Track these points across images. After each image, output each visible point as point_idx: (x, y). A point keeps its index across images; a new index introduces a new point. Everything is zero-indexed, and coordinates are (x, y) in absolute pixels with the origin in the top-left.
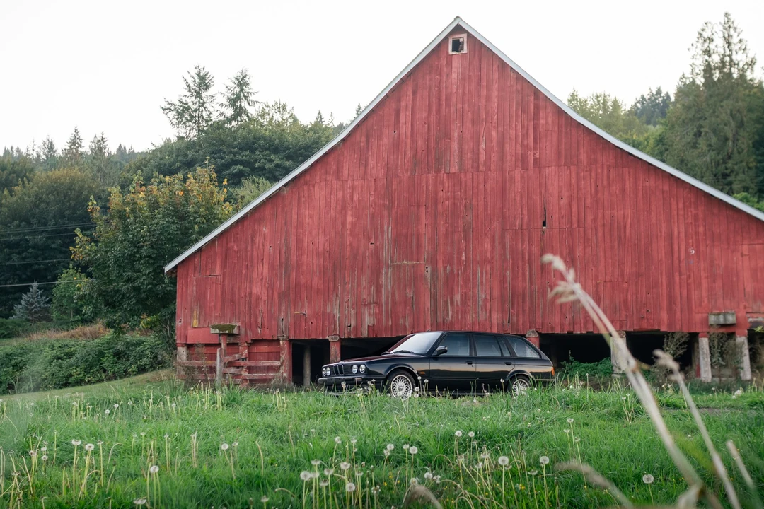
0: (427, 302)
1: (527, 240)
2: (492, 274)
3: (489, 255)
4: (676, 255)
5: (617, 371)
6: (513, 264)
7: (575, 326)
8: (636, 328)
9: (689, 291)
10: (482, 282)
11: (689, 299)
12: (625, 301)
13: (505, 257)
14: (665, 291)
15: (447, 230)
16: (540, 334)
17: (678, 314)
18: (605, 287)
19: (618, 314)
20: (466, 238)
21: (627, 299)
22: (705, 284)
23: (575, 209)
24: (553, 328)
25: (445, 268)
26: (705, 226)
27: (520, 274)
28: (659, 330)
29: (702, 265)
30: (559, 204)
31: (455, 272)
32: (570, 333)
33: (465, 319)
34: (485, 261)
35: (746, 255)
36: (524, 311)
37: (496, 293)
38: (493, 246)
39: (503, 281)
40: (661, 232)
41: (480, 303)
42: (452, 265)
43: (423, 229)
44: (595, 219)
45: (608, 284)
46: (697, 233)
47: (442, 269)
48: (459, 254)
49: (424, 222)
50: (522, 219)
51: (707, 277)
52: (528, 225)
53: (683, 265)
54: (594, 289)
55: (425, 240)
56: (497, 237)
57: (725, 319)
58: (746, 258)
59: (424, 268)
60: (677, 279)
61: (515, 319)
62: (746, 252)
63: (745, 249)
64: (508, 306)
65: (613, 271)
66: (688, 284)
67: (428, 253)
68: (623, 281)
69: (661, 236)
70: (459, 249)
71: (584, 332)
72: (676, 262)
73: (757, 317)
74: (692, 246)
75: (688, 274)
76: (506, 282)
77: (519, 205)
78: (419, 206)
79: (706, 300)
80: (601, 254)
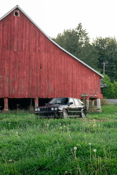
0: (7, 88)
1: (36, 72)
2: (26, 81)
3: (25, 76)
4: (74, 79)
6: (32, 79)
7: (48, 96)
9: (77, 88)
10: (23, 83)
11: (76, 90)
12: (61, 90)
13: (30, 77)
14: (71, 88)
15: (13, 68)
16: (39, 98)
17: (74, 94)
18: (56, 86)
19: (59, 93)
20: (19, 70)
21: (62, 89)
22: (80, 86)
23: (49, 65)
24: (42, 97)
25: (12, 79)
26: (81, 72)
27: (34, 81)
29: (80, 81)
30: (45, 63)
31: (15, 80)
32: (47, 98)
33: (18, 93)
34: (24, 77)
36: (35, 92)
37: (27, 86)
38: (26, 73)
39: (29, 83)
41: (23, 89)
42: (14, 78)
43: (6, 67)
44: (54, 68)
45: (57, 85)
46: (79, 73)
47: (11, 79)
48: (17, 75)
49: (6, 65)
50: (35, 66)
51: (81, 85)
52: (36, 68)
53: (75, 81)
54: (54, 87)
55: (6, 70)
56: (28, 71)
57: (86, 95)
58: (89, 80)
59: (6, 78)
60: (74, 85)
61: (32, 94)
62: (90, 79)
63: (89, 78)
64: (30, 90)
65: (58, 82)
66: (76, 86)
67: (7, 74)
68: (61, 85)
69: (70, 73)
70: (16, 73)
72: (74, 80)
74: (78, 77)
75: (77, 84)
76: (30, 83)
77: (34, 62)
78: (4, 60)
79: (80, 90)
80: (56, 77)
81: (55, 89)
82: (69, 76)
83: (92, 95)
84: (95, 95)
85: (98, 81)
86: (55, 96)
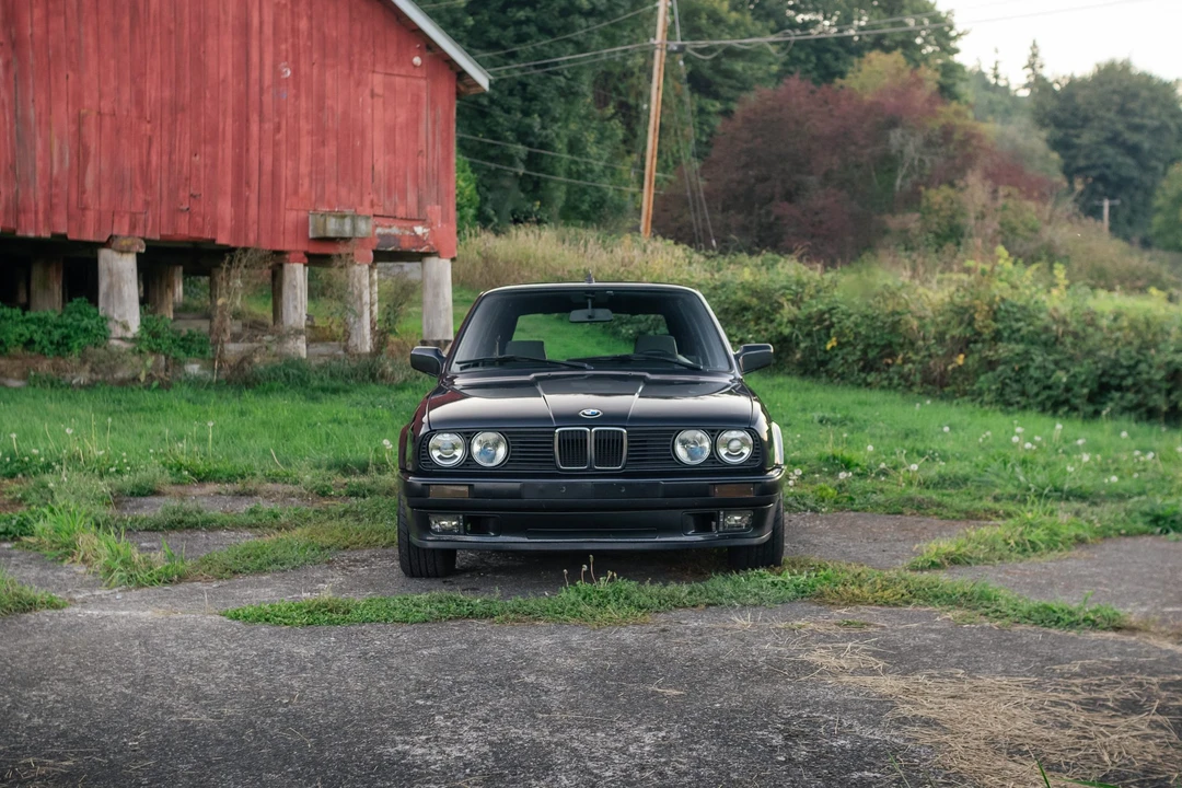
4: (255, 75)
5: (118, 331)
7: (22, 219)
8: (164, 232)
9: (276, 160)
11: (275, 175)
12: (144, 168)
14: (229, 151)
17: (253, 206)
18: (100, 128)
19: (126, 197)
21: (149, 162)
22: (306, 148)
26: (310, 18)
28: (213, 241)
29: (303, 103)
32: (9, 235)
35: (378, 96)
40: (225, 13)
45: (107, 121)
46: (295, 31)
51: (311, 133)
53: (267, 98)
54: (73, 128)
57: (354, 228)
58: (379, 102)
60: (254, 128)
62: (379, 90)
63: (377, 80)
65: (118, 90)
66: (276, 144)
68: (141, 117)
69: (226, 23)
71: (45, 234)
72: (255, 89)
73: (390, 227)
74: (287, 59)
75: (277, 120)
79: (306, 182)
80: (91, 41)
81: (86, 153)
82: (211, 42)
83: (395, 230)
84: (419, 230)
85: (440, 111)
86: (91, 215)
